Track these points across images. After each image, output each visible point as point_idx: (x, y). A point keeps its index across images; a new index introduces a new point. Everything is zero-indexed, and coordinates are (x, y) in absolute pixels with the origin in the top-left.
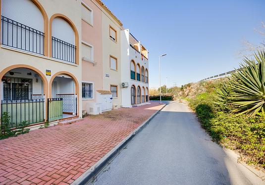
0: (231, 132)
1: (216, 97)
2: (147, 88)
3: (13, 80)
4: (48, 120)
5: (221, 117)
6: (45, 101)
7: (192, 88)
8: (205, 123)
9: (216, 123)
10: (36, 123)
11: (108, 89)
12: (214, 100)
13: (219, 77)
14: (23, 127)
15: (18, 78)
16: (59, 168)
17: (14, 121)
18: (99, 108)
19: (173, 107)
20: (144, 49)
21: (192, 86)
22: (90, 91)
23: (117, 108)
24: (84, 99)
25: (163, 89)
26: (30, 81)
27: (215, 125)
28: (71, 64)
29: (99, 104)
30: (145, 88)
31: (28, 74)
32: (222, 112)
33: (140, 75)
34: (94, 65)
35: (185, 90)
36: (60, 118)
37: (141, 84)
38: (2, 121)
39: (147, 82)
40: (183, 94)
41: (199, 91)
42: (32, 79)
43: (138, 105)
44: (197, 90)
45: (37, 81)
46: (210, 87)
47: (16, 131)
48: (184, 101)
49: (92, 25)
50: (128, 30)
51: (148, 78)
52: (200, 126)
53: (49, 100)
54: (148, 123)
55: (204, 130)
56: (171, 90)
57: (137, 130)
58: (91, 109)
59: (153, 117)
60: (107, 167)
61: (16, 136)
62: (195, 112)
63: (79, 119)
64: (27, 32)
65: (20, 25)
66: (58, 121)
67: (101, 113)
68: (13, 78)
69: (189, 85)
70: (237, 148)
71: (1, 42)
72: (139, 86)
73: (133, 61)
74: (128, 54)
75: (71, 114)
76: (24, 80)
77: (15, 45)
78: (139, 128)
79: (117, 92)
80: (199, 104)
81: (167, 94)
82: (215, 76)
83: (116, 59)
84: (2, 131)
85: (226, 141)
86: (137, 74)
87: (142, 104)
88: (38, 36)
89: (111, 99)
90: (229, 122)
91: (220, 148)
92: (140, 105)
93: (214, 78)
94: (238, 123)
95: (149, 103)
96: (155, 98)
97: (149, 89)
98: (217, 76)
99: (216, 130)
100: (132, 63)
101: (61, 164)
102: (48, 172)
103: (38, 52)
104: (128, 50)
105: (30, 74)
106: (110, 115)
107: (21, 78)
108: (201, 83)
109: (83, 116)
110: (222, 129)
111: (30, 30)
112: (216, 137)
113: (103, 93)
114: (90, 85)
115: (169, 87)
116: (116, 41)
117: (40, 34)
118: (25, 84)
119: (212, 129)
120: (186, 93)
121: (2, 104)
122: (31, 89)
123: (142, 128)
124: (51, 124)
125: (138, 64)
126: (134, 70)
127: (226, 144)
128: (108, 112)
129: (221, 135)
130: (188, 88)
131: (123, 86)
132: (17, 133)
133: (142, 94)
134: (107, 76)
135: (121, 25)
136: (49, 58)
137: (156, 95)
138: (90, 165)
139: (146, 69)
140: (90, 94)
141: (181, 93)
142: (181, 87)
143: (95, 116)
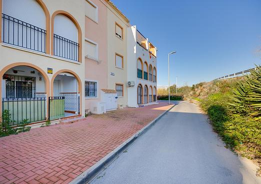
0: (249, 139)
1: (232, 98)
2: (155, 87)
3: (16, 78)
4: (49, 119)
5: (236, 120)
6: (47, 99)
7: (204, 88)
8: (218, 127)
9: (231, 127)
10: (38, 122)
11: (113, 88)
12: (229, 101)
13: (235, 76)
14: (25, 125)
15: (22, 77)
16: (50, 171)
17: (16, 119)
18: (103, 108)
19: (183, 108)
20: (152, 46)
21: (204, 86)
22: (94, 90)
23: (122, 108)
24: (88, 98)
25: (173, 89)
26: (33, 79)
27: (230, 129)
28: (74, 62)
29: (103, 103)
30: (153, 87)
31: (31, 72)
32: (238, 115)
33: (147, 73)
34: (98, 63)
35: (196, 89)
36: (62, 116)
37: (149, 83)
38: (3, 119)
39: (155, 81)
40: (194, 94)
41: (212, 91)
42: (35, 78)
43: (145, 105)
44: (210, 90)
45: (40, 79)
46: (225, 86)
47: (17, 129)
48: (195, 101)
49: (97, 22)
50: (135, 26)
51: (156, 76)
52: (211, 130)
53: (51, 98)
54: (153, 124)
55: (216, 135)
56: (181, 89)
57: (140, 131)
58: (95, 108)
59: (160, 118)
60: (102, 172)
61: (17, 134)
62: (206, 113)
63: (82, 118)
64: (29, 29)
65: (21, 23)
66: (60, 120)
67: (105, 112)
68: (16, 76)
69: (201, 85)
70: (256, 158)
71: (2, 40)
72: (146, 85)
73: (140, 59)
74: (135, 52)
75: (74, 113)
76: (27, 78)
77: (16, 43)
78: (142, 130)
79: (122, 91)
80: (212, 104)
81: (177, 94)
82: (230, 75)
83: (122, 57)
84: (4, 129)
85: (242, 149)
86: (144, 72)
87: (150, 104)
88: (40, 33)
89: (116, 98)
90: (247, 127)
91: (235, 156)
92: (147, 105)
93: (229, 77)
94: (258, 128)
95: (156, 103)
96: (163, 98)
97: (158, 88)
98: (233, 75)
99: (230, 135)
100: (139, 61)
101: (54, 166)
102: (37, 175)
103: (40, 50)
104: (135, 48)
105: (33, 72)
106: (114, 115)
107: (25, 77)
108: (214, 83)
109: (86, 116)
110: (238, 134)
111: (31, 27)
112: (231, 143)
113: (107, 91)
114: (94, 83)
115: (179, 86)
116: (123, 38)
117: (42, 32)
118: (29, 82)
119: (226, 134)
120: (197, 93)
121: (3, 102)
122: (35, 87)
123: (146, 130)
124: (52, 123)
125: (146, 62)
126: (140, 68)
127: (242, 152)
128: (112, 112)
129: (236, 142)
130: (200, 87)
131: (130, 85)
132: (18, 131)
133: (150, 93)
134: (112, 74)
135: (128, 22)
136: (50, 56)
137: (165, 94)
138: (83, 170)
139: (155, 68)
140: (94, 92)
141: (191, 93)
142: (192, 86)
143: (99, 115)
